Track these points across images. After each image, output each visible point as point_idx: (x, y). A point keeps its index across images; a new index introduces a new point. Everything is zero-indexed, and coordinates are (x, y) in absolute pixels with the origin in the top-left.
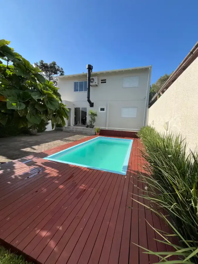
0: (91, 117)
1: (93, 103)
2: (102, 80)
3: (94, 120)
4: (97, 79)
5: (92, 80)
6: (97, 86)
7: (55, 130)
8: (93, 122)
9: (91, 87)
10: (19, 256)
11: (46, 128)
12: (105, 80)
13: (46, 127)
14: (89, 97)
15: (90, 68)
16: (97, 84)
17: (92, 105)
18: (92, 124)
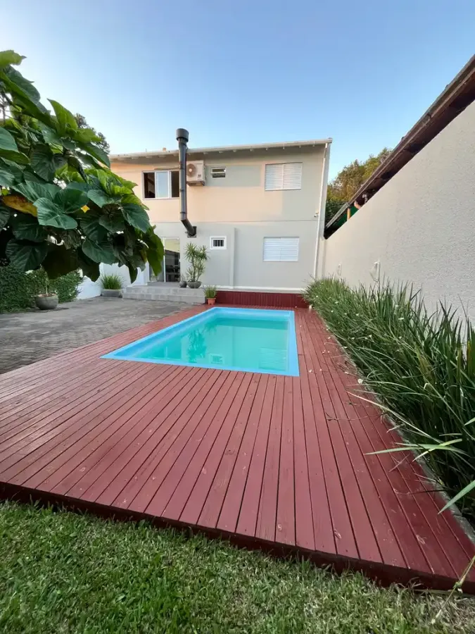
0: (193, 261)
1: (195, 228)
2: (214, 171)
3: (199, 269)
4: (202, 165)
5: (190, 170)
6: (202, 184)
7: (101, 295)
8: (196, 274)
9: (188, 186)
10: (138, 522)
11: (77, 293)
12: (222, 170)
13: (79, 288)
14: (184, 213)
15: (183, 137)
16: (202, 179)
17: (192, 231)
18: (196, 279)
